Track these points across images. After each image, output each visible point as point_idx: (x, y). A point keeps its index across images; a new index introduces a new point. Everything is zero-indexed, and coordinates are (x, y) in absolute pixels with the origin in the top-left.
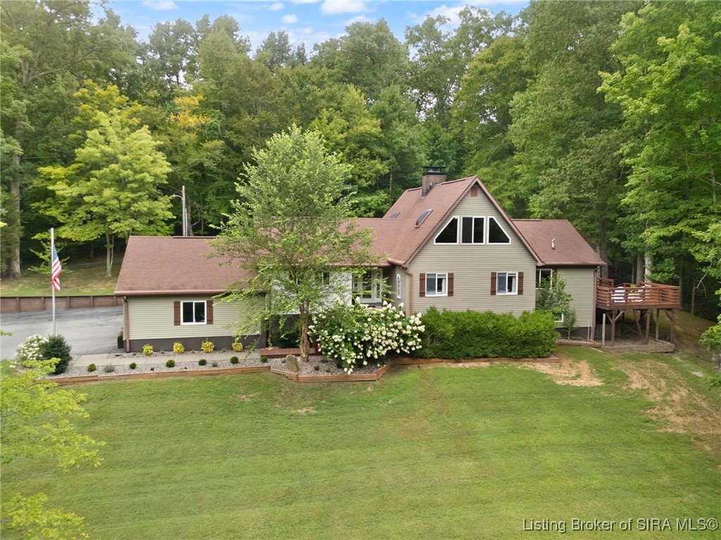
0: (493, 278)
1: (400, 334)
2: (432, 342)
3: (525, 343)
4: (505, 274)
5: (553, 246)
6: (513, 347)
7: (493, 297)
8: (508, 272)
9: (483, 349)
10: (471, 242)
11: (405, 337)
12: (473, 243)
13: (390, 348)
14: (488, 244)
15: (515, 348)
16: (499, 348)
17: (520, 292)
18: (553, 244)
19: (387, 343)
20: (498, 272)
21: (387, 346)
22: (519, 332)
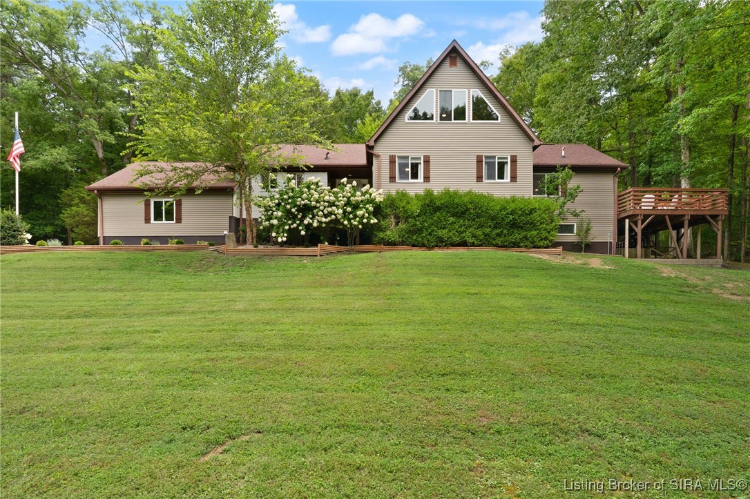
0: (479, 161)
1: (348, 203)
2: (397, 224)
3: (514, 225)
4: (494, 157)
5: (563, 155)
6: (499, 231)
7: (479, 184)
8: (498, 155)
9: (461, 233)
10: (451, 120)
11: (356, 207)
12: (453, 121)
13: (333, 217)
14: (472, 121)
15: (502, 232)
16: (480, 233)
17: (514, 178)
18: (563, 152)
19: (330, 209)
20: (484, 155)
21: (330, 214)
22: (504, 208)
